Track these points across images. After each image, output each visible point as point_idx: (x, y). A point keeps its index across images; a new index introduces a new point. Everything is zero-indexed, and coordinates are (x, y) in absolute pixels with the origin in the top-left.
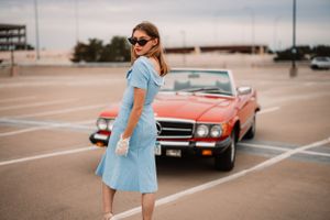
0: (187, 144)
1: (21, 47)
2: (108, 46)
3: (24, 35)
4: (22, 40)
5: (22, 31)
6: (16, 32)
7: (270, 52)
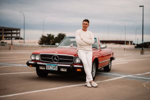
0: (69, 66)
1: (17, 38)
2: (56, 38)
3: (19, 33)
4: (18, 35)
5: (18, 31)
6: (16, 32)
7: (134, 44)
